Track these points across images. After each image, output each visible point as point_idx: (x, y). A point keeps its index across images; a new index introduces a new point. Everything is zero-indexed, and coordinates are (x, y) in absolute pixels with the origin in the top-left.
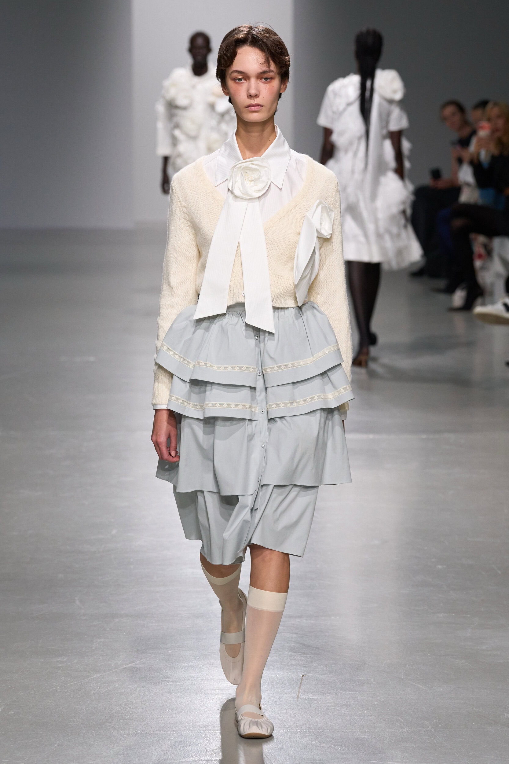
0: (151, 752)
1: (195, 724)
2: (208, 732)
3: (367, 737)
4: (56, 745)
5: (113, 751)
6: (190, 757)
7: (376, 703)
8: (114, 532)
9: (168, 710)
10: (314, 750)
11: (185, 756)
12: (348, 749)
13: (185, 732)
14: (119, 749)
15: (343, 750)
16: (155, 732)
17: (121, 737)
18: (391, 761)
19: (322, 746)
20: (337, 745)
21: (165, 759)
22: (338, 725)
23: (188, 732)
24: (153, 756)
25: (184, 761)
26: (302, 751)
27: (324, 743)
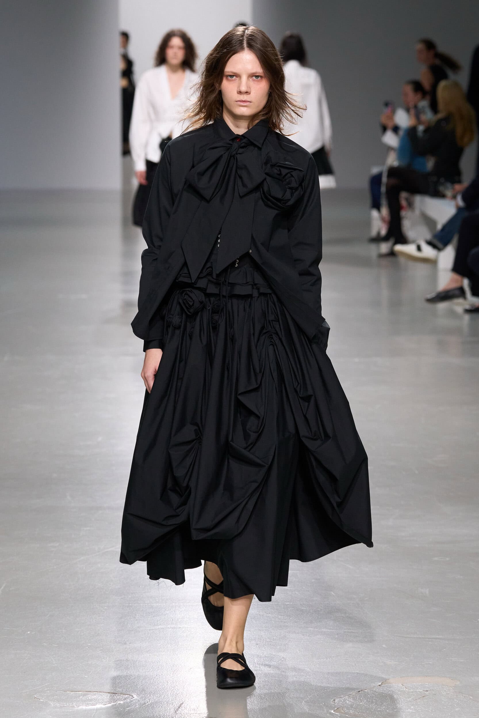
0: (127, 621)
1: (163, 598)
2: (174, 604)
3: (305, 608)
4: (48, 615)
5: (95, 620)
6: (159, 626)
7: (313, 580)
8: (100, 439)
9: (142, 587)
10: (262, 619)
11: (155, 625)
12: (289, 618)
13: (155, 605)
14: (100, 619)
15: (285, 619)
16: (130, 605)
17: (102, 609)
18: (325, 628)
19: (268, 616)
20: (280, 615)
21: (138, 627)
22: (281, 599)
23: (157, 604)
24: (128, 625)
25: (153, 628)
26: (251, 620)
27: (269, 613)
